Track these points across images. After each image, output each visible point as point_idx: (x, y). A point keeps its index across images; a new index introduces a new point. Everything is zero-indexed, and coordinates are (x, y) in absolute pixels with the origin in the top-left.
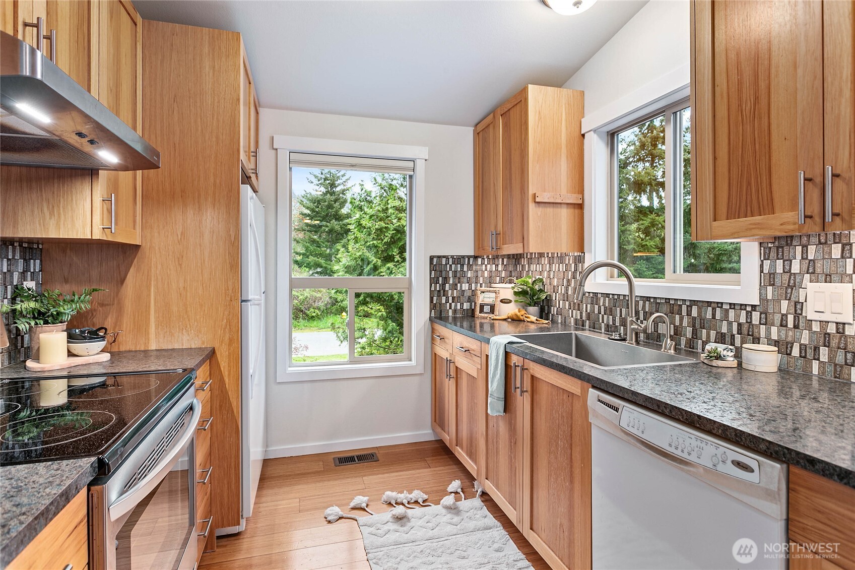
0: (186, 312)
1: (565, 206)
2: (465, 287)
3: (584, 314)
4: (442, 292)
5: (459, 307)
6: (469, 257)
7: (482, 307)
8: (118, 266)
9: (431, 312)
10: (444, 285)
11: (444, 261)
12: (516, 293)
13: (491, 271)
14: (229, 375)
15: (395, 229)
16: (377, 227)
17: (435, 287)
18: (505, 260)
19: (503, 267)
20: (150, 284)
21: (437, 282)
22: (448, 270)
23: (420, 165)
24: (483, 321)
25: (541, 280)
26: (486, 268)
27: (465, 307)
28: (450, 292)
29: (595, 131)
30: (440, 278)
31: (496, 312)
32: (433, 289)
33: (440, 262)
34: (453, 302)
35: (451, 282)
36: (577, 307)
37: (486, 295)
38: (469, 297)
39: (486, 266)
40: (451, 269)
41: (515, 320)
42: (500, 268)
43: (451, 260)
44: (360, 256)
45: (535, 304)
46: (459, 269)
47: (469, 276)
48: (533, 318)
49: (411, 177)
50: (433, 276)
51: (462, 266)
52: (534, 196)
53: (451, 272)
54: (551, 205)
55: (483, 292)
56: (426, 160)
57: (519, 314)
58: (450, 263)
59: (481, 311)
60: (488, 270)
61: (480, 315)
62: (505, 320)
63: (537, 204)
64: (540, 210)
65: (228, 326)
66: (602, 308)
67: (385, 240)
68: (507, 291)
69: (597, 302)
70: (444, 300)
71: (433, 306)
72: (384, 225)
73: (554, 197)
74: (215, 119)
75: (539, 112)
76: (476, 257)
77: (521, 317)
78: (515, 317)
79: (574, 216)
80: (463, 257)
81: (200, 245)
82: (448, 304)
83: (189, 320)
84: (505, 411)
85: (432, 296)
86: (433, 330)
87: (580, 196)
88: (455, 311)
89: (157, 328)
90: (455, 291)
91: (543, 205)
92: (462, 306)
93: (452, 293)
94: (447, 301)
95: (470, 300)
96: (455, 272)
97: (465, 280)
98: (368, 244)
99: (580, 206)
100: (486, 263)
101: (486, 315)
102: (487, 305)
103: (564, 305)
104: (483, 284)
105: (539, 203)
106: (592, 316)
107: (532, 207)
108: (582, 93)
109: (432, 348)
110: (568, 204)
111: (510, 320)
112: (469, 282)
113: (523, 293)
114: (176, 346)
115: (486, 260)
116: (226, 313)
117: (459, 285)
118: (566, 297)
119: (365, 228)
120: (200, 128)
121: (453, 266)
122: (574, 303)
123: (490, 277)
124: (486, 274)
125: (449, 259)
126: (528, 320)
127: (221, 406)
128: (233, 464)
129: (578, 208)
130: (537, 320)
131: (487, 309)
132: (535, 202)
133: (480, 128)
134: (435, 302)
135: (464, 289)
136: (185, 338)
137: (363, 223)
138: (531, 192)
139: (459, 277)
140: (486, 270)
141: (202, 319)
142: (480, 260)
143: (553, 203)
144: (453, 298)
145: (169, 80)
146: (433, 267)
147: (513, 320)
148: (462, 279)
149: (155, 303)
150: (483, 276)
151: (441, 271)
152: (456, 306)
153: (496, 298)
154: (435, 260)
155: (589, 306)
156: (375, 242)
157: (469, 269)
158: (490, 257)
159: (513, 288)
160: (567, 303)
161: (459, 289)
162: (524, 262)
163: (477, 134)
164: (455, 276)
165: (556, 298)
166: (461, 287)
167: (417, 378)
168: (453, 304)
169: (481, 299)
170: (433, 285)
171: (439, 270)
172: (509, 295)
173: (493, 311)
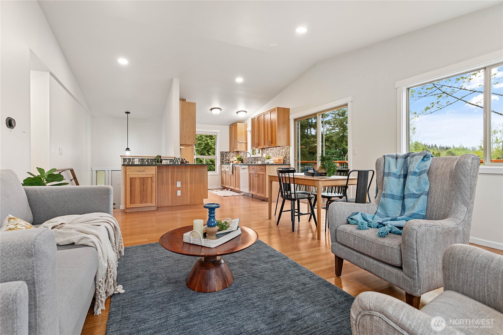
2: (228, 158)
6: (228, 152)
7: (231, 161)
10: (223, 157)
15: (205, 144)
16: (198, 143)
23: (218, 134)
26: (232, 154)
37: (232, 159)
40: (225, 154)
42: (234, 154)
45: (240, 161)
49: (216, 136)
51: (227, 154)
56: (220, 133)
57: (237, 162)
64: (240, 144)
67: (202, 148)
68: (235, 159)
70: (223, 160)
71: (221, 162)
72: (201, 142)
73: (242, 142)
75: (239, 127)
76: (230, 152)
84: (232, 173)
85: (221, 159)
86: (221, 166)
87: (246, 141)
88: (225, 163)
90: (226, 158)
92: (227, 161)
95: (229, 160)
99: (247, 143)
104: (231, 157)
107: (238, 144)
108: (247, 124)
109: (221, 170)
110: (244, 143)
112: (228, 157)
113: (238, 159)
115: (232, 152)
118: (245, 159)
124: (232, 155)
125: (224, 152)
131: (232, 162)
132: (239, 142)
133: (231, 126)
139: (226, 156)
155: (248, 160)
156: (198, 148)
162: (239, 153)
163: (230, 128)
164: (225, 156)
165: (244, 159)
167: (218, 176)
168: (225, 161)
170: (221, 157)
171: (222, 154)
172: (236, 159)
173: (233, 162)
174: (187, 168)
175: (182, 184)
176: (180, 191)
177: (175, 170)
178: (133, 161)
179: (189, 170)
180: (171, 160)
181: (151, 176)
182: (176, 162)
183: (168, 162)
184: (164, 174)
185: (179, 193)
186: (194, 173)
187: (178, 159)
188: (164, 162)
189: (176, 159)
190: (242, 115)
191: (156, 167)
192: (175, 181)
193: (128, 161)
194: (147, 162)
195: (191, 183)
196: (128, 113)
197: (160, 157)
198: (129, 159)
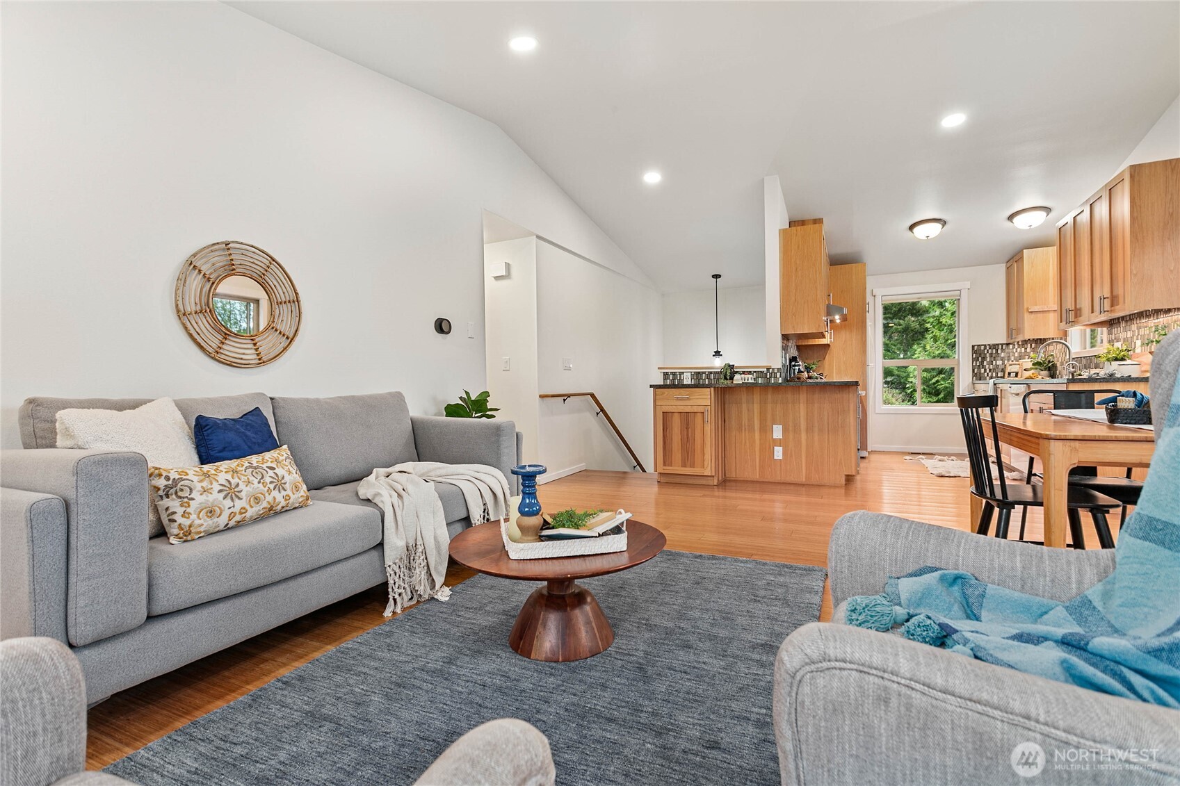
0: (847, 367)
2: (999, 363)
4: (981, 366)
5: (994, 375)
6: (1002, 345)
7: (1009, 374)
9: (973, 378)
10: (982, 362)
11: (982, 348)
12: (1034, 364)
13: (1020, 353)
17: (976, 364)
18: (1033, 346)
19: (1031, 348)
20: (834, 359)
21: (978, 360)
22: (986, 352)
23: (964, 294)
25: (1052, 355)
27: (999, 375)
28: (987, 366)
30: (980, 358)
31: (1019, 376)
32: (974, 364)
33: (980, 348)
35: (988, 360)
37: (1013, 366)
38: (1003, 369)
39: (1017, 349)
40: (988, 352)
43: (988, 347)
44: (939, 354)
45: (1045, 370)
46: (994, 352)
48: (1040, 377)
49: (959, 299)
50: (974, 357)
51: (997, 350)
52: (1028, 309)
53: (988, 354)
54: (1041, 312)
55: (1011, 365)
56: (968, 289)
57: (1032, 375)
58: (988, 349)
59: (1009, 376)
60: (1018, 351)
61: (1008, 378)
64: (1033, 316)
65: (863, 375)
68: (1027, 363)
70: (982, 371)
71: (975, 373)
73: (1042, 307)
76: (1008, 344)
77: (1034, 377)
78: (1030, 378)
80: (998, 345)
81: (851, 345)
83: (848, 371)
85: (974, 368)
86: (973, 388)
88: (992, 378)
90: (991, 365)
91: (1035, 313)
92: (997, 374)
93: (989, 367)
94: (985, 370)
95: (1003, 371)
96: (992, 353)
97: (999, 358)
98: (949, 341)
100: (1016, 347)
101: (1012, 378)
102: (1013, 372)
105: (1031, 312)
107: (1026, 315)
112: (1002, 359)
113: (1039, 363)
115: (1016, 345)
117: (994, 362)
119: (945, 326)
121: (990, 350)
123: (1020, 356)
124: (1016, 355)
125: (986, 346)
131: (1013, 375)
132: (1029, 312)
133: (1009, 264)
137: (943, 320)
138: (1025, 307)
139: (994, 357)
141: (852, 370)
142: (1011, 346)
144: (990, 370)
146: (974, 351)
148: (996, 359)
150: (1014, 355)
151: (980, 354)
153: (1020, 367)
154: (976, 348)
157: (1002, 352)
158: (1020, 343)
159: (1031, 361)
161: (994, 364)
163: (1007, 268)
164: (991, 356)
166: (996, 363)
168: (990, 374)
169: (1010, 369)
170: (975, 362)
171: (979, 353)
172: (1029, 365)
173: (1016, 376)
174: (799, 394)
175: (785, 431)
176: (780, 449)
177: (770, 396)
178: (680, 377)
179: (803, 396)
180: (760, 374)
181: (701, 409)
182: (771, 377)
183: (750, 379)
184: (744, 406)
185: (778, 453)
186: (816, 405)
187: (776, 371)
188: (738, 379)
189: (771, 371)
190: (1030, 223)
191: (712, 389)
192: (769, 423)
193: (671, 377)
194: (707, 380)
195: (809, 429)
196: (716, 276)
197: (732, 367)
198: (674, 374)
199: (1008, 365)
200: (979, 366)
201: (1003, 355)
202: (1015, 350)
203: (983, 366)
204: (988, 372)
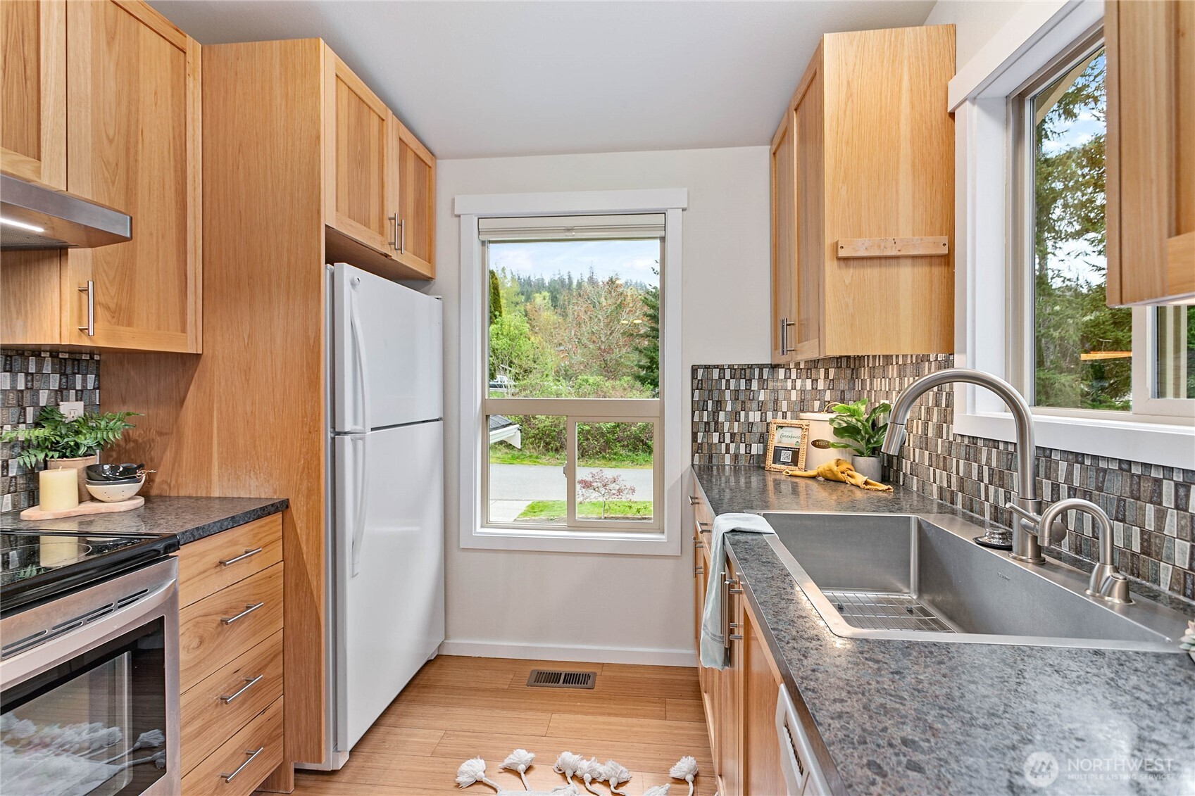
0: (255, 446)
1: (909, 261)
2: (755, 416)
3: (954, 480)
4: (712, 424)
5: (742, 451)
6: (761, 367)
7: (777, 451)
8: (178, 382)
9: (693, 456)
10: (715, 413)
11: (716, 374)
12: (837, 432)
13: (803, 391)
14: (307, 540)
17: (701, 417)
18: (832, 372)
19: (827, 383)
20: (213, 407)
21: (704, 409)
22: (723, 388)
23: (673, 218)
24: (778, 477)
25: (887, 408)
26: (794, 386)
27: (754, 451)
28: (727, 425)
29: (973, 99)
30: (710, 402)
31: (801, 463)
32: (696, 419)
33: (709, 376)
34: (732, 442)
35: (729, 408)
36: (941, 464)
37: (786, 431)
38: (762, 435)
39: (794, 381)
40: (728, 387)
41: (831, 480)
42: (821, 385)
43: (728, 372)
45: (872, 452)
46: (743, 387)
47: (762, 398)
48: (860, 479)
50: (696, 398)
51: (749, 381)
52: (836, 247)
53: (728, 392)
54: (876, 262)
55: (782, 427)
56: (684, 210)
57: (835, 468)
58: (728, 377)
59: (776, 459)
60: (798, 388)
61: (773, 465)
62: (814, 478)
63: (842, 262)
64: (850, 274)
65: (306, 470)
66: (986, 468)
68: (821, 425)
69: (975, 455)
70: (716, 439)
71: (697, 448)
73: (879, 246)
74: (289, 170)
75: (848, 82)
76: (774, 367)
77: (840, 476)
78: (829, 475)
79: (931, 282)
80: (751, 367)
81: (271, 353)
82: (723, 445)
83: (258, 459)
85: (695, 430)
87: (945, 239)
88: (736, 457)
89: (220, 468)
90: (736, 424)
91: (856, 262)
92: (748, 449)
93: (731, 427)
95: (763, 439)
96: (737, 391)
97: (755, 405)
99: (947, 260)
100: (793, 376)
101: (783, 467)
102: (787, 449)
103: (922, 456)
104: (789, 414)
105: (846, 259)
106: (968, 485)
107: (830, 268)
108: (952, 29)
109: (694, 516)
110: (914, 257)
111: (821, 479)
112: (761, 407)
113: (847, 431)
114: (243, 495)
115: (794, 371)
116: (304, 450)
117: (743, 413)
118: (924, 443)
120: (270, 185)
121: (733, 382)
122: (938, 456)
123: (802, 401)
124: (793, 398)
125: (724, 369)
126: (853, 481)
127: (297, 585)
128: (312, 671)
129: (940, 265)
130: (866, 483)
131: (787, 456)
132: (839, 259)
133: (775, 144)
134: (699, 441)
135: (751, 420)
136: (253, 483)
138: (828, 240)
139: (743, 401)
140: (794, 388)
141: (273, 457)
142: (781, 372)
143: (880, 258)
144: (733, 435)
145: (234, 123)
146: (696, 383)
147: (827, 479)
148: (748, 405)
149: (218, 433)
150: (788, 399)
151: (711, 391)
152: (738, 448)
153: (803, 437)
154: (700, 372)
155: (962, 462)
157: (761, 387)
158: (802, 366)
159: (832, 421)
160: (927, 453)
161: (742, 420)
162: (864, 373)
164: (735, 399)
166: (747, 416)
167: (667, 563)
168: (732, 446)
169: (779, 438)
170: (697, 413)
171: (706, 386)
172: (826, 433)
173: (795, 461)
199: (773, 427)
200: (707, 423)
201: (762, 396)
202: (789, 383)
203: (717, 423)
204: (728, 440)
